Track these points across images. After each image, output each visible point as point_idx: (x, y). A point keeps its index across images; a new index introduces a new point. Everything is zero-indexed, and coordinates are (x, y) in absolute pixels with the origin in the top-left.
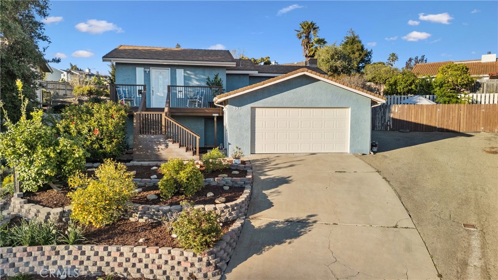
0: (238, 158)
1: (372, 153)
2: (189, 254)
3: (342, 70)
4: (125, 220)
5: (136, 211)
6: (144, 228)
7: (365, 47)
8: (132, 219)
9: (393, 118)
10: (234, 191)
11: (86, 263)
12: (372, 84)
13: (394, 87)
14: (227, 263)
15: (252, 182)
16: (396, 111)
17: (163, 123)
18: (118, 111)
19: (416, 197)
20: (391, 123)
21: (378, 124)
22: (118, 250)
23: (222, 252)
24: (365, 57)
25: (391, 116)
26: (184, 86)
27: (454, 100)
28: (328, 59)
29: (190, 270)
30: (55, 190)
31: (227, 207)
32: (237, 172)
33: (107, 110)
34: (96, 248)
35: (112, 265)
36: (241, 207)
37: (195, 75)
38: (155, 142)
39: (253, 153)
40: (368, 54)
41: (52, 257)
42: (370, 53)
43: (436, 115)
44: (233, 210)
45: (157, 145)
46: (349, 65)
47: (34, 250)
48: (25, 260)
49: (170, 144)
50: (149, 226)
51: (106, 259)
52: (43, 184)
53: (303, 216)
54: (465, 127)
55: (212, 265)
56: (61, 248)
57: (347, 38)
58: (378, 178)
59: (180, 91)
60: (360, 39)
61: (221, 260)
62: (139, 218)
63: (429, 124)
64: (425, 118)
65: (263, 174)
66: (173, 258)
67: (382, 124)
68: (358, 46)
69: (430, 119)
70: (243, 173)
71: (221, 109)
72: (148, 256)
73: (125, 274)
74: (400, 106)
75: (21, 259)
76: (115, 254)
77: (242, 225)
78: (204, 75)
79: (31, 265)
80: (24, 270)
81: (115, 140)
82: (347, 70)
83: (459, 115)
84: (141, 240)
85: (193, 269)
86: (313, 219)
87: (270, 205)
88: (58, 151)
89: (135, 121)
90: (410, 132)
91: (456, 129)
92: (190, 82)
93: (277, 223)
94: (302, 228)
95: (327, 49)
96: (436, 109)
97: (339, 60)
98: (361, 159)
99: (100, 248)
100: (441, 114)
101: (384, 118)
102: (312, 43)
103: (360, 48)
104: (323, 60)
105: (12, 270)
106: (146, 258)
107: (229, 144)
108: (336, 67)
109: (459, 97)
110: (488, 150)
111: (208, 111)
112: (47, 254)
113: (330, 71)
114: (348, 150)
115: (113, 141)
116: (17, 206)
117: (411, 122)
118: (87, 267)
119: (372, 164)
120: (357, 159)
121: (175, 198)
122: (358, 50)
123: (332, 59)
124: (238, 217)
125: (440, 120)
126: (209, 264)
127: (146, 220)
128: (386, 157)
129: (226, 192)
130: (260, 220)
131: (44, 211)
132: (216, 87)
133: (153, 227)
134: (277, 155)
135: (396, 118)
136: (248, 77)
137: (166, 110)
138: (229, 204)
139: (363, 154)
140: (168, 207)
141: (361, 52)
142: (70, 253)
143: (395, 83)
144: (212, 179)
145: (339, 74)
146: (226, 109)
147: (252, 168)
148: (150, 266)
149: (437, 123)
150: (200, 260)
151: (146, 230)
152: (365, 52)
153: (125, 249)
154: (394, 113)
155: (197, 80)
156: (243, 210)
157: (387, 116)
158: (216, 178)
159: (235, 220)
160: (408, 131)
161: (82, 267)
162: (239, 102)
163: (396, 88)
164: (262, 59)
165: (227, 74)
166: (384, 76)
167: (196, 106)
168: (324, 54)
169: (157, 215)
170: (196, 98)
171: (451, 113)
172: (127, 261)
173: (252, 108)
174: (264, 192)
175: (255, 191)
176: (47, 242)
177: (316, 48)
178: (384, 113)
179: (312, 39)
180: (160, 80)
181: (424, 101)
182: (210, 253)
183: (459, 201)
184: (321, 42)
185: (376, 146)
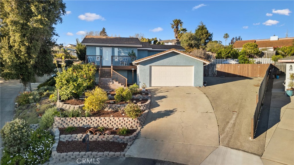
0: (144, 88)
1: (204, 86)
2: (130, 119)
3: (195, 46)
4: (103, 110)
5: (107, 106)
6: (111, 112)
7: (209, 32)
8: (105, 110)
9: (217, 71)
10: (144, 100)
11: (93, 123)
12: (210, 52)
13: (220, 55)
14: (144, 123)
15: (151, 98)
16: (219, 67)
17: (112, 73)
18: (93, 67)
19: (217, 103)
20: (216, 73)
21: (210, 73)
22: (104, 119)
23: (142, 119)
24: (209, 37)
25: (216, 70)
26: (118, 56)
27: (247, 62)
28: (187, 40)
29: (131, 125)
30: (74, 99)
31: (142, 105)
32: (144, 94)
33: (88, 67)
34: (96, 118)
35: (102, 123)
36: (147, 106)
37: (123, 51)
38: (108, 81)
39: (150, 86)
40: (211, 35)
41: (80, 121)
42: (211, 34)
43: (237, 69)
44: (144, 106)
45: (109, 82)
46: (198, 43)
47: (74, 119)
48: (71, 122)
49: (115, 82)
50: (113, 112)
51: (100, 121)
52: (70, 97)
53: (171, 109)
54: (251, 75)
55: (138, 123)
56: (83, 118)
57: (199, 26)
58: (204, 96)
59: (116, 58)
60: (206, 27)
61: (142, 122)
62: (108, 109)
63: (234, 74)
64: (232, 70)
65: (155, 94)
66: (125, 121)
67: (212, 73)
68: (205, 31)
69: (234, 71)
70: (147, 94)
71: (135, 66)
72: (115, 120)
73: (108, 127)
74: (221, 64)
75: (69, 122)
76: (103, 120)
77: (148, 112)
78: (127, 51)
79: (73, 124)
80: (70, 125)
81: (92, 80)
82: (197, 45)
83: (248, 69)
84: (111, 116)
85: (132, 124)
86: (176, 110)
87: (159, 105)
88: (78, 83)
89: (99, 72)
90: (225, 77)
91: (246, 76)
92: (121, 54)
93: (162, 111)
94: (171, 113)
95: (187, 34)
96: (237, 67)
97: (193, 40)
98: (198, 89)
99: (98, 118)
100: (239, 69)
101: (213, 70)
102: (179, 31)
103: (206, 32)
104: (185, 40)
105: (67, 125)
106: (115, 121)
107: (140, 82)
108: (191, 44)
109: (249, 60)
110: (256, 85)
111: (130, 67)
112: (78, 120)
113: (188, 46)
114: (193, 85)
115: (91, 81)
116: (61, 105)
117: (226, 73)
118: (93, 124)
119: (203, 91)
120: (197, 89)
121: (121, 102)
122: (205, 33)
123: (189, 40)
124: (146, 109)
125: (239, 71)
126: (137, 123)
127: (111, 110)
128: (209, 88)
129: (141, 101)
130: (155, 110)
131: (72, 106)
132: (133, 56)
133: (114, 112)
134: (161, 87)
135: (219, 70)
136: (147, 51)
137: (112, 67)
138: (143, 104)
139: (200, 87)
140: (120, 105)
141: (207, 34)
142: (87, 120)
143: (220, 53)
144: (134, 96)
145: (193, 48)
146: (138, 66)
147: (150, 92)
148: (116, 124)
149: (238, 73)
150: (134, 121)
151: (112, 113)
152: (209, 34)
153: (107, 118)
154: (218, 68)
155: (124, 53)
156: (148, 107)
157: (214, 69)
158: (136, 96)
159: (145, 110)
160: (224, 76)
161: (92, 124)
162: (144, 63)
163: (221, 55)
164: (153, 39)
165: (138, 50)
166: (216, 49)
167: (124, 65)
168: (185, 37)
169: (115, 108)
170: (124, 62)
171: (244, 68)
172: (108, 122)
173: (150, 66)
174: (156, 101)
175: (152, 101)
176: (78, 116)
177: (182, 33)
178: (213, 68)
179: (179, 28)
180: (107, 53)
181: (233, 62)
182: (138, 119)
183: (234, 104)
184: (184, 30)
185: (206, 83)
